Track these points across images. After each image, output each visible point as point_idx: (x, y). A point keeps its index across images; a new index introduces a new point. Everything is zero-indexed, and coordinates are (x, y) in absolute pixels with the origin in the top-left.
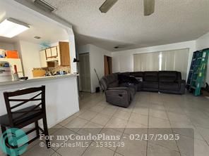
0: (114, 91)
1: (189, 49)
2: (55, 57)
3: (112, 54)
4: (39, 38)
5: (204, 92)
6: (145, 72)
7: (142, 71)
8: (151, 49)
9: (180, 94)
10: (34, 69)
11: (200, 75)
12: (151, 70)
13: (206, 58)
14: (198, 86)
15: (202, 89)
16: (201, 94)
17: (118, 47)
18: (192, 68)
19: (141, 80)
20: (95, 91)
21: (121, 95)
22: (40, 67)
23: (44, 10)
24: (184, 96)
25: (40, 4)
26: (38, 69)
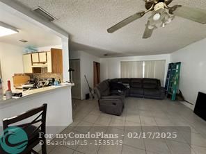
0: (108, 99)
1: (165, 60)
2: (44, 63)
3: (100, 61)
4: (25, 41)
5: (178, 97)
6: (132, 79)
7: (128, 77)
8: (136, 59)
9: (161, 99)
10: (15, 75)
11: (175, 83)
12: (136, 77)
13: (179, 70)
14: (174, 92)
15: (177, 95)
16: (176, 99)
17: (107, 55)
18: (168, 76)
19: (128, 87)
20: (84, 98)
21: (115, 104)
22: (22, 73)
23: (43, 19)
24: (163, 101)
25: (41, 14)
26: (20, 75)
